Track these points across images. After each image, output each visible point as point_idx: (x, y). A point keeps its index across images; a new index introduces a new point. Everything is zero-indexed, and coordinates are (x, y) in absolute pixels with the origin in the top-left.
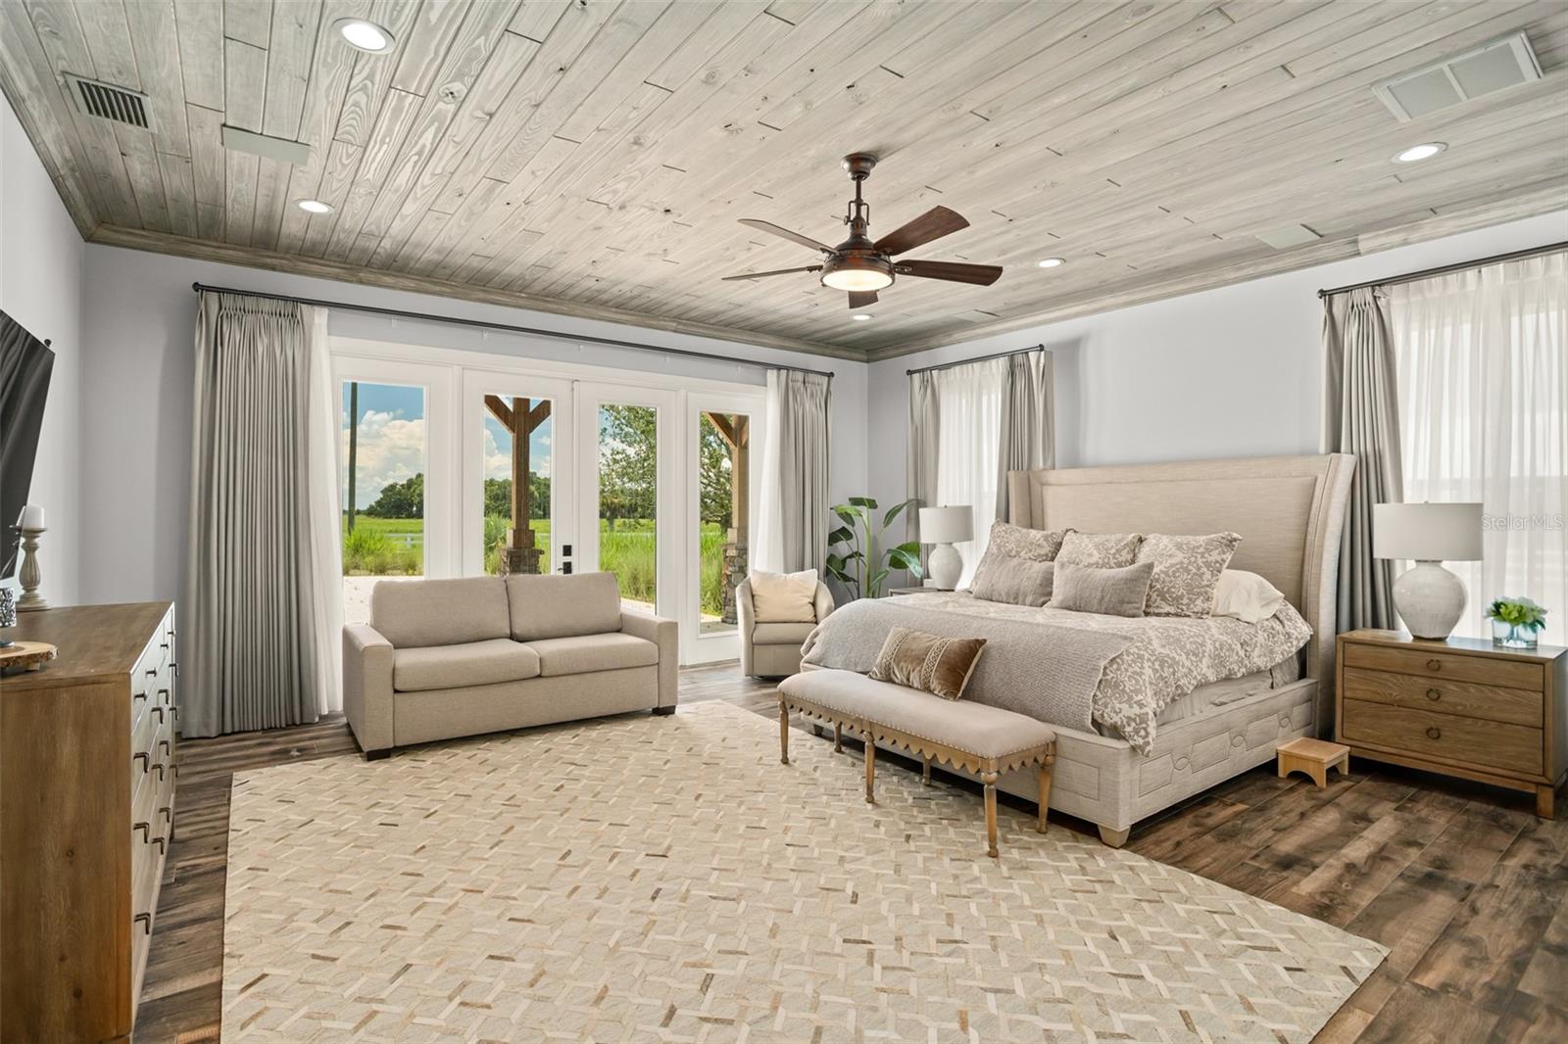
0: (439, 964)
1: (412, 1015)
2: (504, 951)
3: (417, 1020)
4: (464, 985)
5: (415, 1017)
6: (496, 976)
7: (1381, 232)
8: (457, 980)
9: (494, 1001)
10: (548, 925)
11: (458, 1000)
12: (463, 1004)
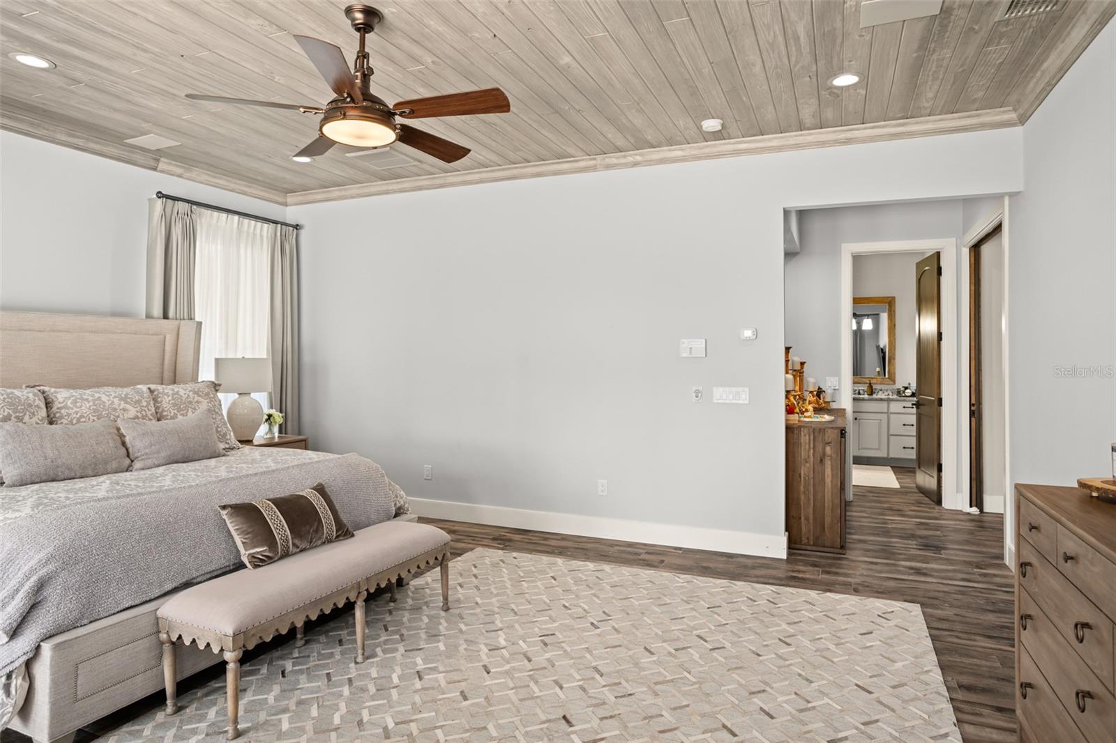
0: (809, 732)
1: (841, 711)
2: (761, 717)
3: (840, 708)
4: (801, 711)
5: (840, 710)
6: (779, 705)
7: (174, 162)
8: (802, 716)
9: (791, 694)
10: (716, 718)
11: (810, 705)
12: (809, 702)
